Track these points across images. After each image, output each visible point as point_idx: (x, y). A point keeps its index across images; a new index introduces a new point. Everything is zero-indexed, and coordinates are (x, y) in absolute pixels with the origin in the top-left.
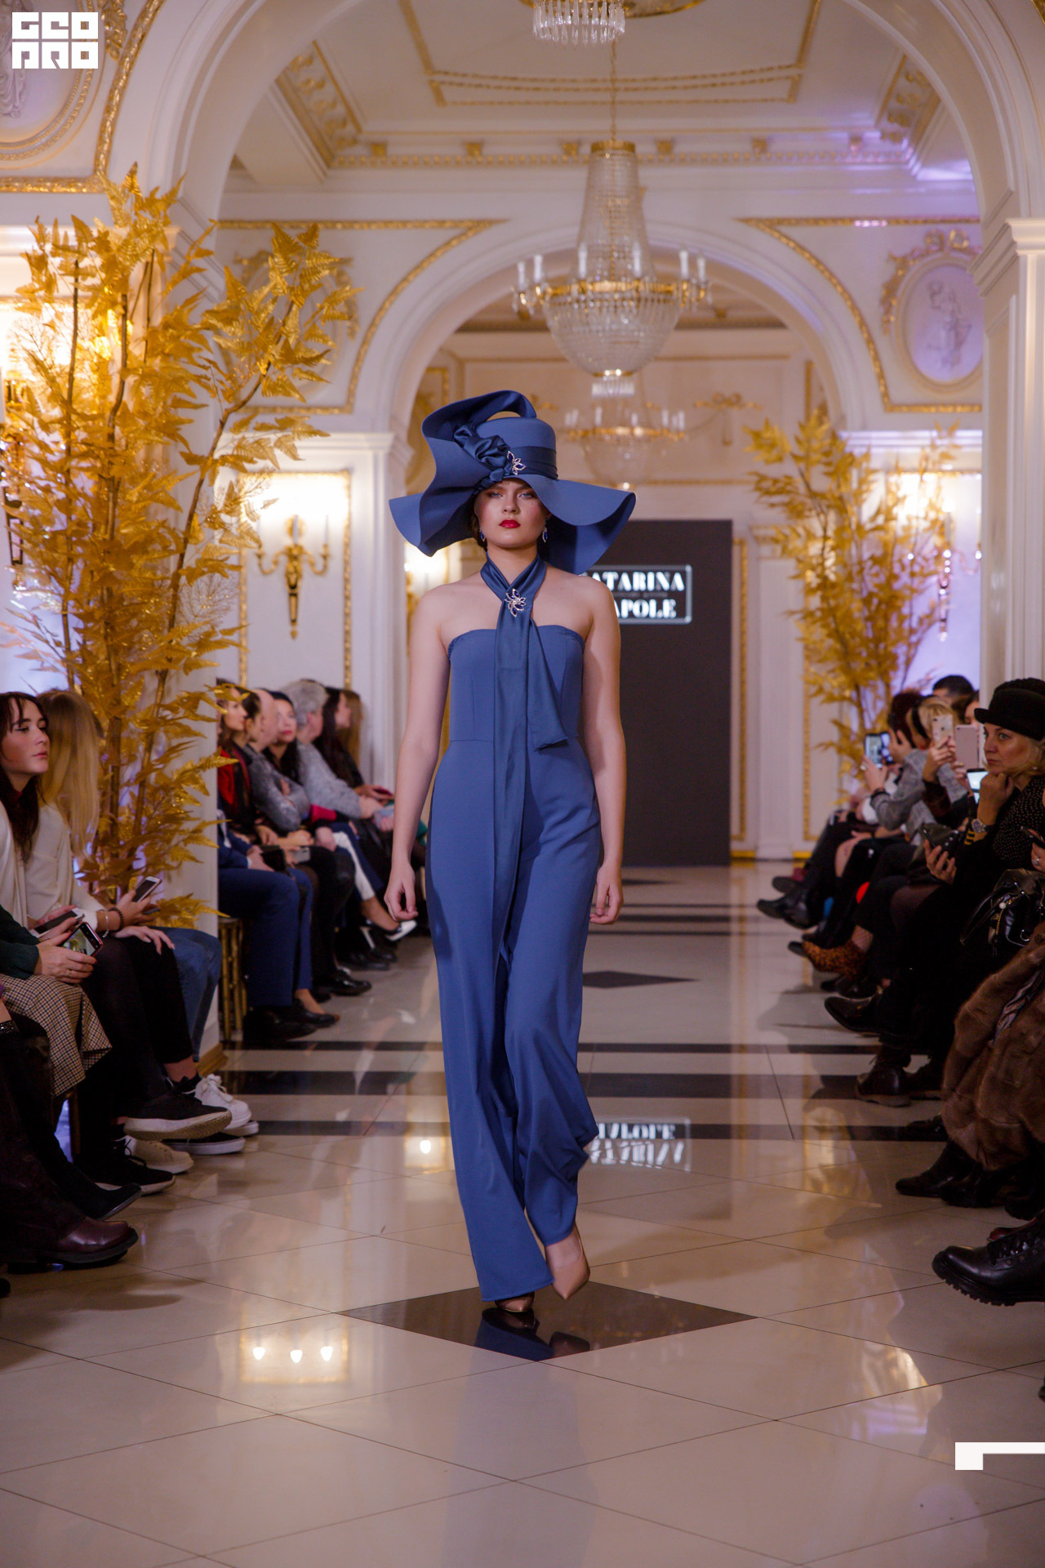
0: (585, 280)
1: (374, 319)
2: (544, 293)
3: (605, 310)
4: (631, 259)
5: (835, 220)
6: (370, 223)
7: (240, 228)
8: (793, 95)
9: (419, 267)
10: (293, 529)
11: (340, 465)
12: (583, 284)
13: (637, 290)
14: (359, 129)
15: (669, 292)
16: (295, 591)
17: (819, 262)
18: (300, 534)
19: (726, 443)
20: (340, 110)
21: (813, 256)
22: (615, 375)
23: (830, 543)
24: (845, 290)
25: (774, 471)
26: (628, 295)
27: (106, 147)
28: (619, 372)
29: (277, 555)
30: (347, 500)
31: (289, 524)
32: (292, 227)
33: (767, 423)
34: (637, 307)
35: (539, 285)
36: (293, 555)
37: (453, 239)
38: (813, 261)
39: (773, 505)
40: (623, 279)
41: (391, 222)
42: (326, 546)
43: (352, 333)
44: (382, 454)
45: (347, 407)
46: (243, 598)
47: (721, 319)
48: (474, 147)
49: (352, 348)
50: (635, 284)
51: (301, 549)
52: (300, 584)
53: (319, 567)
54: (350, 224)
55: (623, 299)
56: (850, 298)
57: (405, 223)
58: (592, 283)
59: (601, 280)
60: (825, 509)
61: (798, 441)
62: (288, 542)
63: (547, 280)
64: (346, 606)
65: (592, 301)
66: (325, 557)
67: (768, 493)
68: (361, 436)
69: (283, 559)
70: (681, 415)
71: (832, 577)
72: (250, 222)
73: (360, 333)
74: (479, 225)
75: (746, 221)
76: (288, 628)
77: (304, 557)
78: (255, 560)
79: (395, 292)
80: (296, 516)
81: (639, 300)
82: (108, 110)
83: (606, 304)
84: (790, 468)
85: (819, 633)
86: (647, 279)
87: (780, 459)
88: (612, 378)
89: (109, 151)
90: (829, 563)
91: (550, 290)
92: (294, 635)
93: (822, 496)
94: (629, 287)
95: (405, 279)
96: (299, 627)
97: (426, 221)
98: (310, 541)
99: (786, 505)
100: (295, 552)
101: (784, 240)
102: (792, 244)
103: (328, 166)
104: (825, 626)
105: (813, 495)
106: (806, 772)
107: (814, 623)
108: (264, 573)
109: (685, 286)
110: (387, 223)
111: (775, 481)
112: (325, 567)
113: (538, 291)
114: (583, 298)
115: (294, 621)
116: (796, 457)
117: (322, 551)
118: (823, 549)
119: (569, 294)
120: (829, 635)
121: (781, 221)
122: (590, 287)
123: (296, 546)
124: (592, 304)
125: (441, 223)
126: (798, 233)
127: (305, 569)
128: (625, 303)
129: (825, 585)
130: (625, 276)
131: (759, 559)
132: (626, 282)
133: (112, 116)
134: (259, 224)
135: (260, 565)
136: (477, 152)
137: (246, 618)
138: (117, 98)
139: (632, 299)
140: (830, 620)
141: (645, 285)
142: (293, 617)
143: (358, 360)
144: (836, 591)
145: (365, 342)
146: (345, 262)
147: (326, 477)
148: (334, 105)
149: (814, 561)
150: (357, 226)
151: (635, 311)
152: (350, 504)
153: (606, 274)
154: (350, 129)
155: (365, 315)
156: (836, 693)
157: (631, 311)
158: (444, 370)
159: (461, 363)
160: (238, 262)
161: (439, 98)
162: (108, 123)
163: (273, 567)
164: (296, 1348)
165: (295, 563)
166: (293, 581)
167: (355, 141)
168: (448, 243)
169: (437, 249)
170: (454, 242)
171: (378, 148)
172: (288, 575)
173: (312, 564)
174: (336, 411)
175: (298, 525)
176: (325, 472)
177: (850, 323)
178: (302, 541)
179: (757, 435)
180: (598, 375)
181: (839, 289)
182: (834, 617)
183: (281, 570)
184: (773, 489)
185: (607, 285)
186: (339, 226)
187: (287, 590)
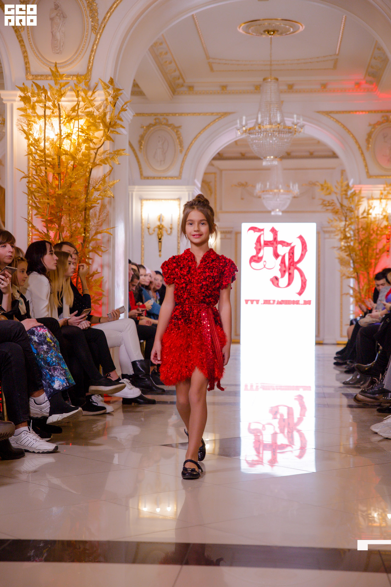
0: (259, 124)
1: (189, 147)
2: (246, 130)
3: (267, 135)
4: (277, 117)
5: (350, 112)
6: (188, 114)
7: (143, 116)
8: (335, 67)
9: (204, 129)
10: (160, 219)
11: (177, 197)
12: (260, 126)
13: (278, 127)
14: (184, 82)
15: (290, 129)
16: (160, 241)
17: (344, 126)
18: (163, 221)
19: (313, 198)
20: (177, 73)
21: (342, 124)
22: (271, 158)
23: (347, 223)
24: (354, 137)
25: (328, 198)
26: (276, 129)
27: (91, 64)
28: (272, 157)
29: (155, 228)
30: (179, 209)
31: (159, 217)
32: (161, 115)
33: (325, 182)
34: (279, 134)
35: (244, 126)
36: (160, 228)
37: (217, 119)
38: (342, 126)
39: (327, 210)
40: (274, 124)
41: (195, 113)
42: (171, 225)
43: (181, 151)
44: (191, 193)
45: (179, 177)
46: (143, 243)
47: (312, 155)
48: (224, 87)
49: (181, 157)
50: (278, 125)
51: (163, 226)
52: (162, 238)
53: (169, 232)
54: (181, 114)
55: (274, 131)
56: (355, 139)
57: (200, 114)
58: (263, 126)
59: (266, 124)
60: (346, 211)
61: (336, 187)
62: (158, 223)
63: (246, 124)
64: (178, 246)
65: (263, 132)
66: (171, 229)
67: (325, 205)
68: (184, 187)
69: (157, 230)
70: (297, 185)
71: (348, 235)
72: (147, 114)
73: (184, 152)
74: (226, 114)
75: (319, 112)
76: (158, 253)
77: (164, 229)
78: (147, 230)
79: (196, 138)
80: (161, 214)
81: (279, 131)
82: (92, 51)
83: (267, 133)
84: (334, 197)
85: (344, 255)
86: (282, 124)
87: (330, 194)
88: (270, 159)
89: (92, 65)
90: (347, 229)
91: (248, 128)
92: (160, 256)
93: (345, 206)
94: (276, 127)
95: (200, 133)
96: (162, 253)
97: (207, 113)
98: (166, 223)
99: (332, 209)
100: (161, 227)
101: (332, 119)
102: (335, 120)
103: (174, 94)
104: (346, 252)
105: (342, 205)
106: (341, 313)
107: (342, 250)
108: (150, 234)
109: (295, 127)
110: (194, 114)
111: (329, 202)
112: (171, 232)
113: (244, 129)
114: (260, 131)
115: (160, 251)
116: (336, 193)
117: (170, 226)
118: (345, 225)
119: (255, 129)
120: (347, 255)
121: (331, 112)
122: (262, 127)
123: (161, 224)
124: (263, 133)
125: (212, 114)
126: (337, 116)
127: (164, 233)
128: (274, 133)
129: (346, 237)
130: (275, 123)
131: (325, 238)
132: (275, 125)
133: (93, 53)
134: (150, 115)
135: (149, 231)
136: (225, 89)
137: (144, 250)
138: (95, 47)
139: (276, 131)
140: (347, 249)
141: (281, 126)
142: (160, 250)
143: (183, 161)
144: (349, 240)
145: (186, 155)
146: (180, 127)
147: (172, 201)
148: (175, 71)
149: (342, 229)
150: (183, 115)
151: (278, 136)
152: (180, 210)
153: (268, 123)
154: (181, 81)
155: (186, 145)
156: (350, 276)
157: (276, 136)
158: (215, 173)
159: (221, 171)
160: (142, 127)
161: (212, 69)
162: (92, 56)
163: (153, 232)
164: (158, 508)
165: (161, 231)
166: (160, 237)
167: (183, 86)
168: (215, 120)
169: (211, 123)
170: (217, 120)
171: (191, 88)
172: (158, 235)
173: (167, 231)
174: (176, 178)
175: (162, 218)
176: (171, 199)
177: (355, 147)
178: (164, 223)
179: (322, 185)
180: (265, 158)
181: (351, 135)
182: (349, 249)
183: (156, 233)
184: (328, 204)
185: (268, 127)
186: (177, 115)
187: (157, 240)
